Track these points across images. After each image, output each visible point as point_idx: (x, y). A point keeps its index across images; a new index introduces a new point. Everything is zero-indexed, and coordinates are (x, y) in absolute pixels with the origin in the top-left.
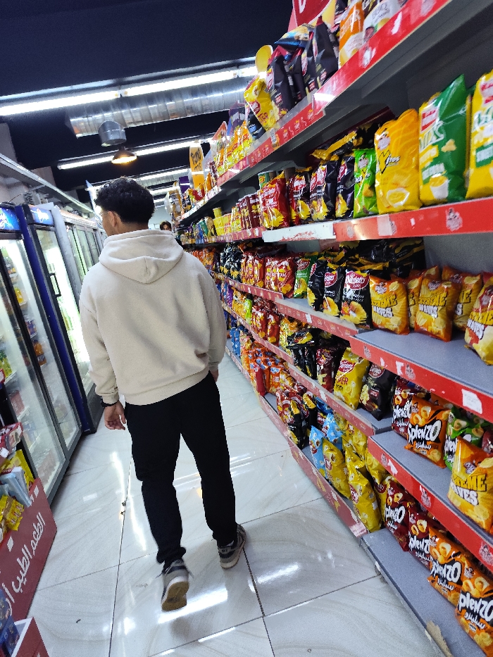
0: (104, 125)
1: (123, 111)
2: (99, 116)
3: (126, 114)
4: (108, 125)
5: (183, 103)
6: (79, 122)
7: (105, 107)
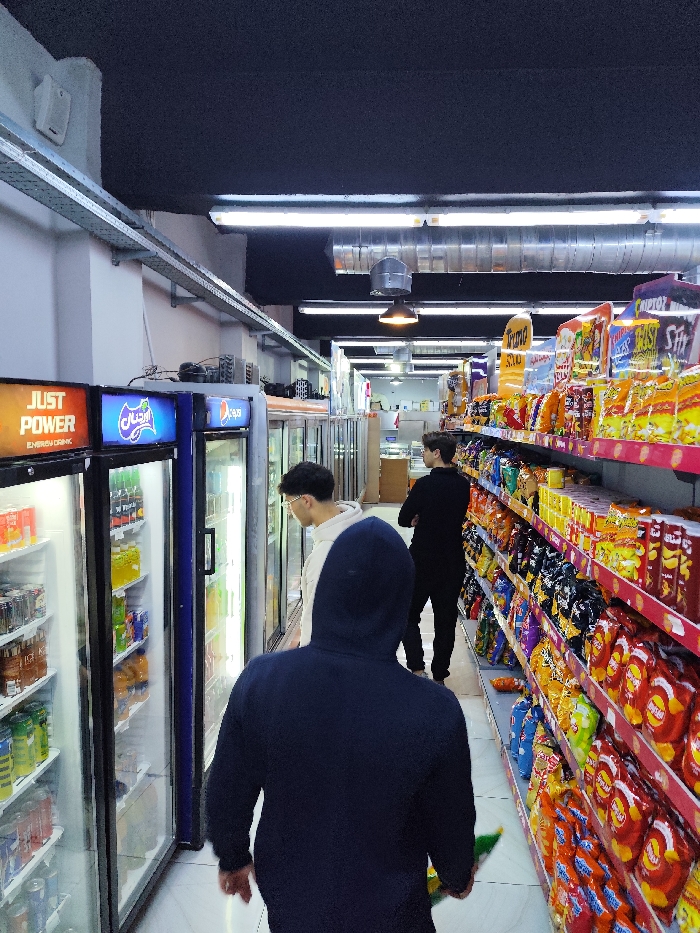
0: (382, 264)
1: (419, 247)
2: (378, 249)
3: (422, 251)
4: (388, 265)
5: (521, 250)
6: (345, 252)
7: (392, 236)
